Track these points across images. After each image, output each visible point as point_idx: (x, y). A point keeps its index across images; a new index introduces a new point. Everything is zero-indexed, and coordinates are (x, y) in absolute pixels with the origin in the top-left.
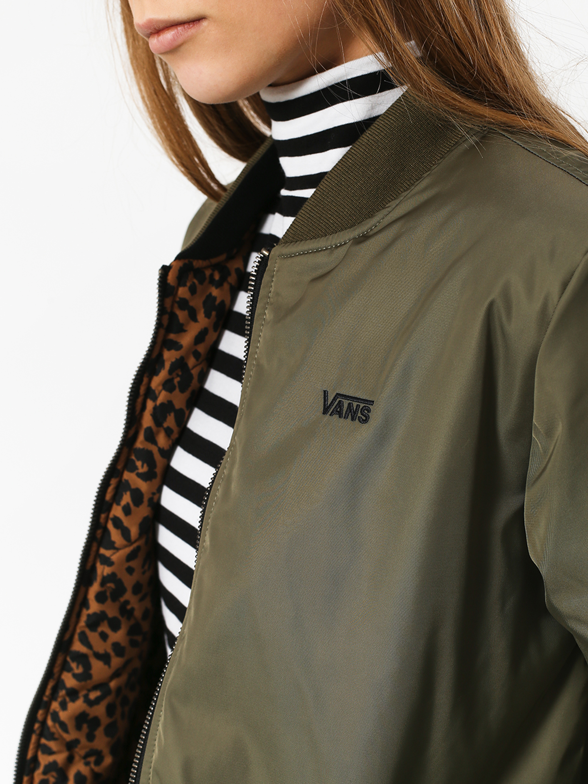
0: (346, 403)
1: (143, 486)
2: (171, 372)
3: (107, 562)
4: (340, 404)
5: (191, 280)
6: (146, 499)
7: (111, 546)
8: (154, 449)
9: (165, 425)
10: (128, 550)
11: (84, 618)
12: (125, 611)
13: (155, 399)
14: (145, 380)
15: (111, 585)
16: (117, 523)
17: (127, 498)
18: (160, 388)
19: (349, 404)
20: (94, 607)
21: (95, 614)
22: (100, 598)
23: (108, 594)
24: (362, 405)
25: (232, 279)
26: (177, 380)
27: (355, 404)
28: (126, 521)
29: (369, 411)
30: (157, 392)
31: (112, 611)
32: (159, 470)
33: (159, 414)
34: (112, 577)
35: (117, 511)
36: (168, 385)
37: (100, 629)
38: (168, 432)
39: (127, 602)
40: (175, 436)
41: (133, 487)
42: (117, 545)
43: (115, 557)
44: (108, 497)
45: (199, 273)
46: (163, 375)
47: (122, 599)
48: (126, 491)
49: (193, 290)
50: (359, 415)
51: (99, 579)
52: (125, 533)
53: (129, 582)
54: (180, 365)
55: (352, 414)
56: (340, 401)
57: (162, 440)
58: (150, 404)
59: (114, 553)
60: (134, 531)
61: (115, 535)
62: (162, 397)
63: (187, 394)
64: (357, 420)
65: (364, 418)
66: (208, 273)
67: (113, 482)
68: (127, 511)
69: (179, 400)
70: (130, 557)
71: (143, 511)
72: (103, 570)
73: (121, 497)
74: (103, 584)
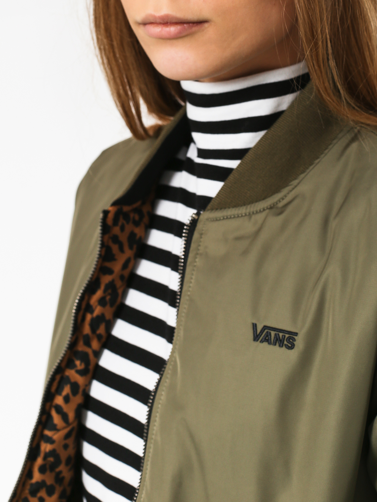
0: (273, 333)
1: (80, 380)
2: (105, 291)
3: (50, 440)
4: (269, 335)
5: (121, 221)
6: (81, 390)
7: (54, 428)
8: (89, 351)
9: (98, 332)
10: (66, 431)
11: (28, 487)
12: (59, 479)
13: (92, 312)
14: (86, 298)
15: (51, 459)
16: (59, 410)
17: (67, 390)
18: (96, 304)
19: (276, 334)
20: (37, 477)
21: (37, 483)
22: (42, 470)
23: (48, 466)
24: (287, 336)
25: (146, 220)
26: (108, 298)
27: (281, 334)
28: (66, 408)
29: (294, 340)
30: (94, 307)
31: (49, 479)
32: (91, 367)
33: (95, 324)
34: (53, 453)
35: (59, 400)
36: (102, 302)
37: (39, 495)
38: (99, 337)
39: (60, 472)
40: (104, 340)
41: (72, 380)
42: (58, 427)
43: (56, 436)
44: (53, 389)
45: (126, 216)
46: (99, 294)
47: (58, 470)
48: (66, 384)
49: (122, 229)
50: (285, 342)
51: (42, 455)
52: (64, 417)
53: (64, 455)
54: (111, 286)
55: (279, 342)
56: (267, 332)
57: (95, 344)
58: (89, 317)
59: (54, 434)
60: (71, 416)
61: (57, 419)
62: (98, 311)
63: (114, 309)
64: (284, 346)
65: (290, 345)
66: (132, 215)
67: (58, 377)
68: (67, 399)
69: (108, 312)
70: (67, 436)
71: (78, 399)
72: (46, 447)
73: (62, 389)
74: (45, 458)
